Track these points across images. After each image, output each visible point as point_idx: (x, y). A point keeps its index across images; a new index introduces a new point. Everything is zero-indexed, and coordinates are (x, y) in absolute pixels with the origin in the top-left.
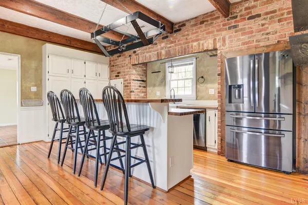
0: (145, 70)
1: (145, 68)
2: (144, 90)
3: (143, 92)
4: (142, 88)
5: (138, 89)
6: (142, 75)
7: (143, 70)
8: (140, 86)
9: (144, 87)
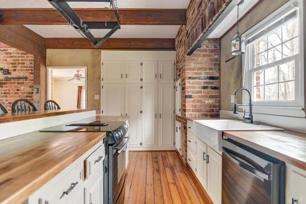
0: (216, 60)
1: (217, 57)
2: (214, 92)
3: (211, 97)
4: (209, 90)
5: (201, 92)
6: (210, 69)
7: (211, 60)
8: (205, 88)
9: (215, 88)
